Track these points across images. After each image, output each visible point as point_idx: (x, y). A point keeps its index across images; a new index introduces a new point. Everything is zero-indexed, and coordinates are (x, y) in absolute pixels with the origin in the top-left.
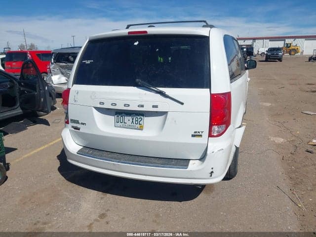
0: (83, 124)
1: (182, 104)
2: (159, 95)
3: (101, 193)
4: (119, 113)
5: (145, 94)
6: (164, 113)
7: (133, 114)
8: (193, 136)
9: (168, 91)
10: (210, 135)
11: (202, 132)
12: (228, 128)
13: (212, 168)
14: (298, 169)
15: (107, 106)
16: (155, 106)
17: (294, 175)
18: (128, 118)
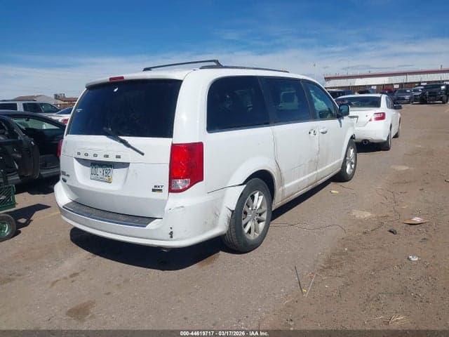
0: (68, 175)
1: (143, 154)
2: (122, 144)
3: (92, 254)
4: (95, 164)
5: (111, 143)
6: (126, 165)
7: (104, 165)
8: (154, 190)
9: (129, 139)
10: (171, 190)
11: (162, 186)
12: (197, 184)
13: (171, 228)
14: (352, 251)
15: (82, 157)
16: (118, 157)
17: (336, 258)
18: (100, 170)
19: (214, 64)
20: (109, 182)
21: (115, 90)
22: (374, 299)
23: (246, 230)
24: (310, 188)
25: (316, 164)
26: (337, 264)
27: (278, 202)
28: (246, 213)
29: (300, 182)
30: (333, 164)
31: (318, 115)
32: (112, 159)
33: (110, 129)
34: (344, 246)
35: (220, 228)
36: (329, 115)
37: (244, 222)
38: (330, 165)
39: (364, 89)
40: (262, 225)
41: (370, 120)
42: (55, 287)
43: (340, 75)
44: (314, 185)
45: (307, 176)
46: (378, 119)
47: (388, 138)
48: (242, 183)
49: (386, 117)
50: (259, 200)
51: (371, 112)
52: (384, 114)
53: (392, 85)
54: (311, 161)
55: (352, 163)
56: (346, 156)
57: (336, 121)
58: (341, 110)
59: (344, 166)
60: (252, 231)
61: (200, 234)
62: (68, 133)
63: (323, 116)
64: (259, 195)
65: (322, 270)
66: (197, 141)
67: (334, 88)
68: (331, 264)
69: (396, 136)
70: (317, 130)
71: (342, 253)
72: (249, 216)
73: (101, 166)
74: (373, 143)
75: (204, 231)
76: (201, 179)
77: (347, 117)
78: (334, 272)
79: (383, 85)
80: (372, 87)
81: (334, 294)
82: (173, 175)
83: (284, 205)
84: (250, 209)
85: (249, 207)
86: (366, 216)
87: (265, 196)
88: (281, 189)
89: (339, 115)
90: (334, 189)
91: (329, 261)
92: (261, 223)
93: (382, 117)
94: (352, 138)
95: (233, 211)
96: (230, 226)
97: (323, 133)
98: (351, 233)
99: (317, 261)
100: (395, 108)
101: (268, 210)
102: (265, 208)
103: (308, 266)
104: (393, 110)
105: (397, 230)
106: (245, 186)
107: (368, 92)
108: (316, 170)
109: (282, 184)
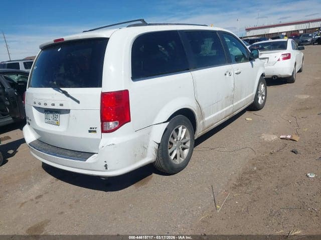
0: (30, 120)
1: (78, 102)
4: (47, 111)
6: (68, 111)
8: (90, 132)
9: (69, 90)
10: (103, 131)
11: (96, 128)
12: (125, 125)
13: (105, 162)
14: (260, 170)
15: (37, 105)
16: (61, 105)
17: (247, 176)
18: (51, 115)
19: (140, 22)
20: (58, 125)
21: (59, 50)
22: (276, 214)
23: (172, 157)
24: (228, 118)
25: (232, 99)
26: (247, 181)
27: (199, 132)
28: (171, 144)
29: (218, 115)
30: (246, 98)
31: (233, 59)
32: (57, 107)
33: (55, 83)
34: (254, 165)
35: (150, 157)
36: (243, 59)
37: (170, 151)
38: (244, 99)
39: (276, 36)
40: (186, 152)
41: (279, 60)
42: (22, 208)
43: (258, 26)
44: (231, 116)
45: (225, 109)
46: (285, 59)
47: (293, 73)
48: (166, 120)
49: (291, 57)
50: (183, 132)
51: (279, 54)
52: (290, 54)
53: (298, 31)
54: (228, 97)
55: (263, 96)
56: (258, 90)
57: (249, 63)
58: (253, 54)
59: (256, 98)
60: (178, 156)
61: (130, 164)
62: (29, 87)
63: (238, 59)
64: (183, 128)
65: (235, 187)
66: (123, 89)
67: (252, 36)
68: (242, 182)
69: (300, 71)
70: (232, 72)
71: (252, 172)
72: (175, 145)
73: (51, 112)
74: (281, 78)
75: (135, 162)
76: (129, 121)
77: (258, 59)
78: (244, 189)
79: (291, 31)
80: (283, 34)
81: (243, 209)
82: (104, 118)
83: (206, 134)
84: (175, 140)
85: (174, 139)
86: (273, 139)
87: (188, 128)
88: (202, 122)
89: (251, 58)
90: (248, 117)
91: (241, 179)
92: (186, 150)
93: (288, 57)
94: (263, 75)
95: (159, 144)
96: (158, 156)
97: (237, 74)
98: (260, 154)
99: (231, 180)
100: (299, 49)
101: (191, 140)
102: (188, 138)
103: (222, 185)
104: (297, 51)
105: (298, 150)
106: (168, 123)
107: (279, 38)
108: (233, 104)
109: (202, 117)
